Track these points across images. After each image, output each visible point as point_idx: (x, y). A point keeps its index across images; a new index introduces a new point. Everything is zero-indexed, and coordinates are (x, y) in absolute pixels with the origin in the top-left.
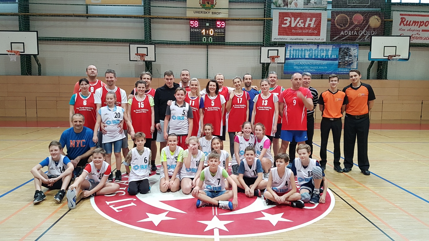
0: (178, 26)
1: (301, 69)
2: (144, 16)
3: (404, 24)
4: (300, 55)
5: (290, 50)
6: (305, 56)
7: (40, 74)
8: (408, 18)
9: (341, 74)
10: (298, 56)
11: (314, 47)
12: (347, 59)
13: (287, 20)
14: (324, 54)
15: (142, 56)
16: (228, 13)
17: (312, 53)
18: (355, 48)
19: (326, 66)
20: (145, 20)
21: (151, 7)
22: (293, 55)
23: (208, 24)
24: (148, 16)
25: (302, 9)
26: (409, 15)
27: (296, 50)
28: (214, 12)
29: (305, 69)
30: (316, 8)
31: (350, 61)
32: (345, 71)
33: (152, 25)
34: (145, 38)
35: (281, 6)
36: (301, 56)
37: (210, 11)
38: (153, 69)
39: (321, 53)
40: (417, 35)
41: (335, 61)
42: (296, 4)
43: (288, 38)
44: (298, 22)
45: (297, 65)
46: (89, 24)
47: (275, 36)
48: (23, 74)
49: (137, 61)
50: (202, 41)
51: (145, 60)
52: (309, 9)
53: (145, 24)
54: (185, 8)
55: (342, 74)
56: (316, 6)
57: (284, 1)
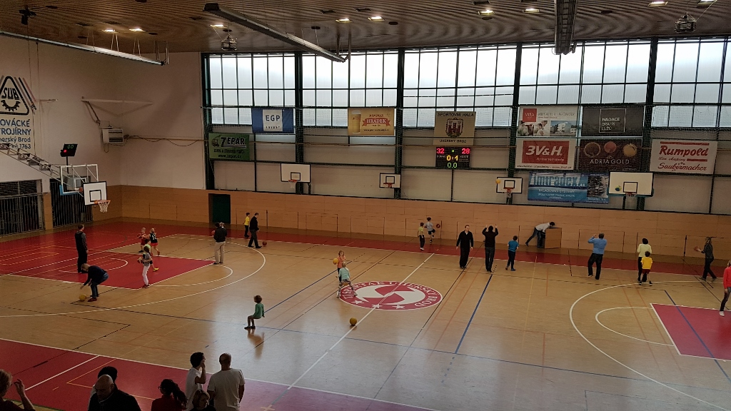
1: (547, 196)
2: (395, 145)
3: (664, 152)
4: (545, 182)
5: (535, 178)
6: (550, 183)
8: (670, 147)
10: (543, 183)
11: (561, 175)
12: (597, 188)
13: (531, 148)
14: (571, 183)
16: (473, 141)
17: (558, 180)
19: (574, 195)
20: (396, 148)
21: (402, 138)
22: (538, 183)
23: (453, 151)
24: (400, 146)
27: (541, 177)
28: (459, 140)
30: (564, 136)
31: (601, 190)
32: (595, 201)
34: (395, 163)
36: (547, 183)
37: (456, 140)
38: (401, 194)
39: (567, 181)
40: (681, 165)
41: (583, 190)
42: (542, 133)
43: (533, 166)
44: (544, 150)
47: (519, 163)
50: (447, 166)
51: (393, 187)
52: (556, 138)
53: (396, 153)
54: (432, 137)
55: (591, 203)
56: (564, 134)
57: (529, 129)
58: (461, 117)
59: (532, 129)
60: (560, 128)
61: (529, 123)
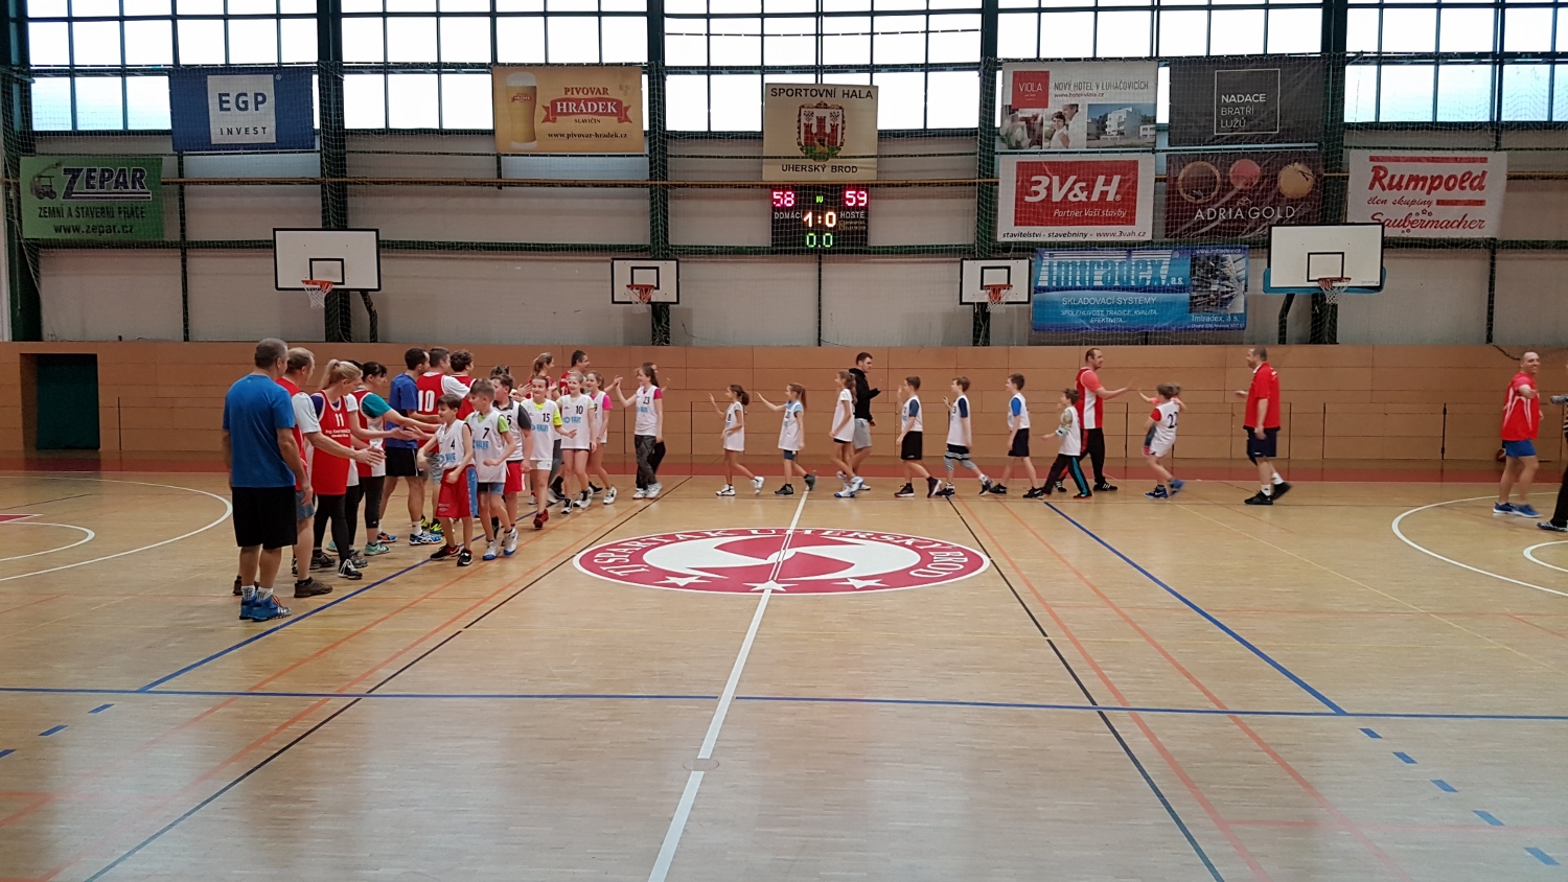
0: (741, 205)
1: (1083, 318)
2: (650, 183)
4: (1078, 278)
5: (1050, 266)
6: (1092, 280)
7: (374, 338)
8: (1394, 169)
9: (1197, 329)
10: (1074, 281)
11: (1118, 257)
12: (1214, 288)
13: (1038, 183)
14: (1148, 275)
15: (646, 289)
16: (875, 166)
17: (1113, 271)
18: (1241, 256)
19: (1153, 309)
20: (651, 193)
21: (669, 159)
22: (1059, 279)
23: (820, 199)
24: (661, 182)
25: (1081, 152)
26: (1397, 159)
27: (1067, 265)
28: (837, 165)
29: (1092, 316)
30: (1123, 147)
31: (1223, 293)
32: (1210, 323)
33: (671, 204)
34: (652, 240)
35: (1023, 144)
36: (1082, 280)
37: (826, 163)
38: (670, 323)
39: (1137, 271)
40: (1422, 217)
41: (1178, 295)
42: (1065, 140)
43: (1043, 233)
44: (1071, 189)
45: (1069, 306)
46: (503, 202)
47: (1007, 229)
48: (331, 337)
49: (631, 303)
50: (804, 244)
51: (653, 300)
52: (1103, 152)
53: (652, 204)
54: (759, 157)
55: (1201, 329)
56: (1123, 142)
57: (1030, 130)
58: (838, 100)
59: (1037, 128)
60: (1112, 125)
61: (1028, 113)
